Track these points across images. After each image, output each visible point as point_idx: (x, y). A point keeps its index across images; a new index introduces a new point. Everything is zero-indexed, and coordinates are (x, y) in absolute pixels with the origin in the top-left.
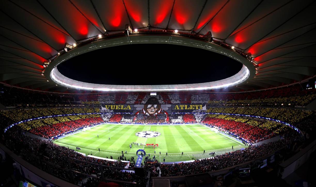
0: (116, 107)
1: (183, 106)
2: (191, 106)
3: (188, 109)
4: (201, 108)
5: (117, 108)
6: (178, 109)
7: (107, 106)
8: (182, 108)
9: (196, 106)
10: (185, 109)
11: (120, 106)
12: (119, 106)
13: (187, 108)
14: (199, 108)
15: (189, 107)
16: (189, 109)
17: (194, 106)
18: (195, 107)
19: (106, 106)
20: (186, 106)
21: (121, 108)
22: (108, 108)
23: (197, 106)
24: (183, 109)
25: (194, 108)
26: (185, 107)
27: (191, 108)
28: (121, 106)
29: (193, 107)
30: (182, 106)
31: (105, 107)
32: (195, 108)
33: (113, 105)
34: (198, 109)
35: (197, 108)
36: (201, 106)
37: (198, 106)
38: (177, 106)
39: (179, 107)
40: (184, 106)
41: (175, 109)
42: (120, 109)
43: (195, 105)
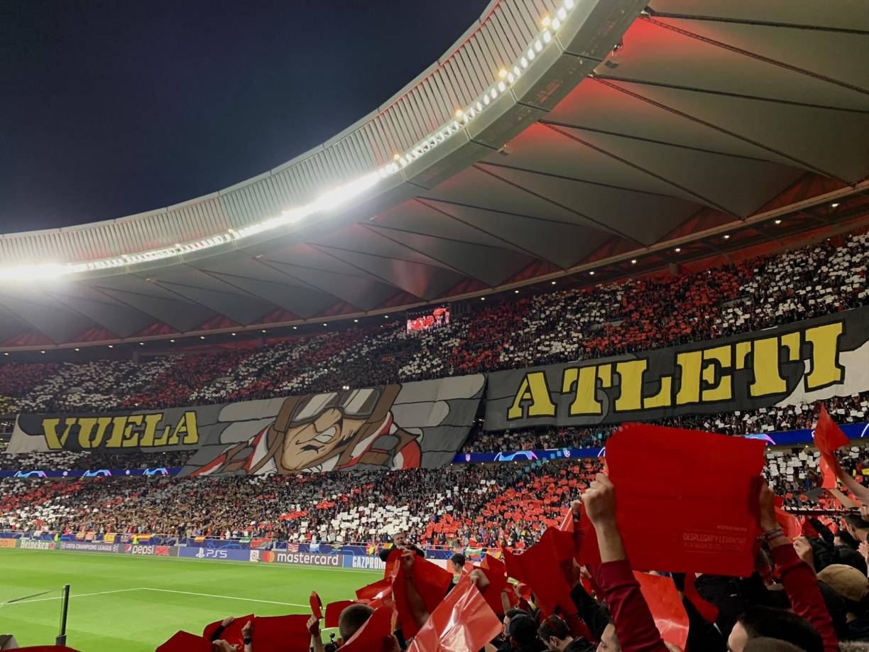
0: (109, 430)
1: (598, 380)
2: (689, 362)
3: (650, 403)
4: (822, 369)
5: (114, 442)
6: (542, 406)
7: (56, 421)
8: (586, 404)
9: (749, 358)
10: (621, 405)
11: (138, 420)
12: (131, 419)
13: (644, 396)
14: (792, 371)
15: (667, 382)
16: (663, 399)
17: (722, 354)
18: (740, 364)
19: (50, 424)
20: (632, 372)
21: (142, 434)
22: (59, 437)
23: (766, 351)
24: (595, 408)
25: (726, 381)
26: (615, 391)
27: (688, 394)
28: (144, 421)
29: (709, 375)
30: (587, 375)
31: (41, 432)
32: (744, 376)
33: (98, 412)
34: (781, 386)
35: (767, 380)
36: (824, 337)
37: (783, 351)
38: (537, 381)
39: (555, 394)
40: (614, 371)
41: (515, 412)
42: (132, 443)
43: (743, 348)
